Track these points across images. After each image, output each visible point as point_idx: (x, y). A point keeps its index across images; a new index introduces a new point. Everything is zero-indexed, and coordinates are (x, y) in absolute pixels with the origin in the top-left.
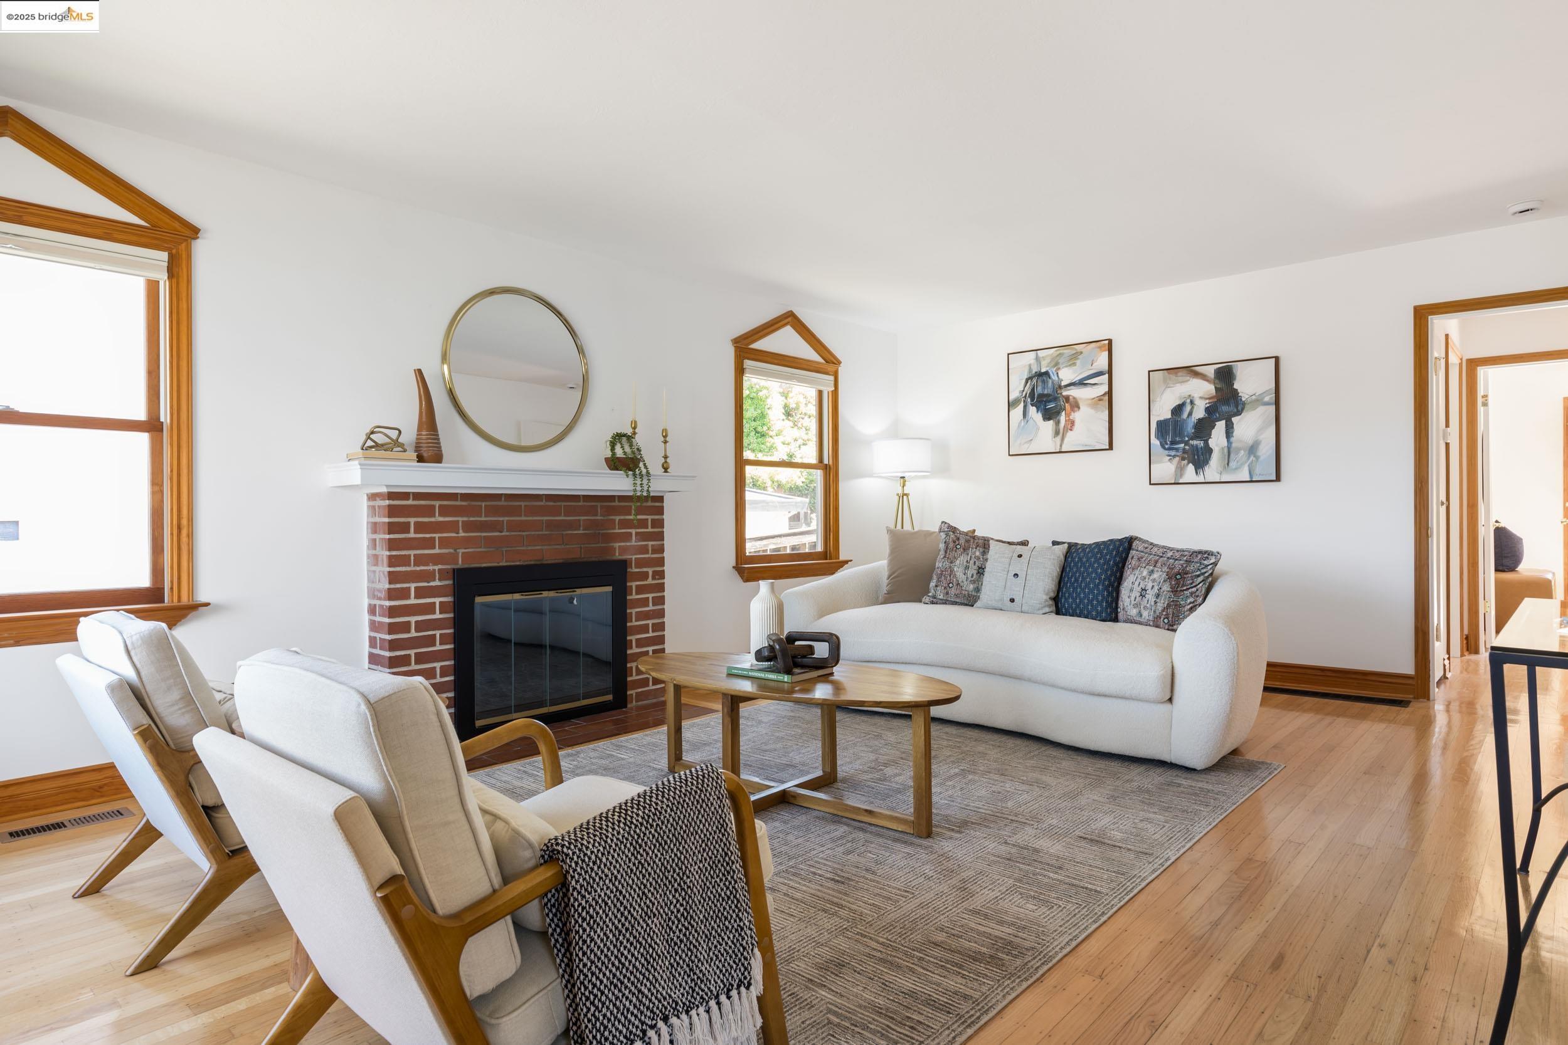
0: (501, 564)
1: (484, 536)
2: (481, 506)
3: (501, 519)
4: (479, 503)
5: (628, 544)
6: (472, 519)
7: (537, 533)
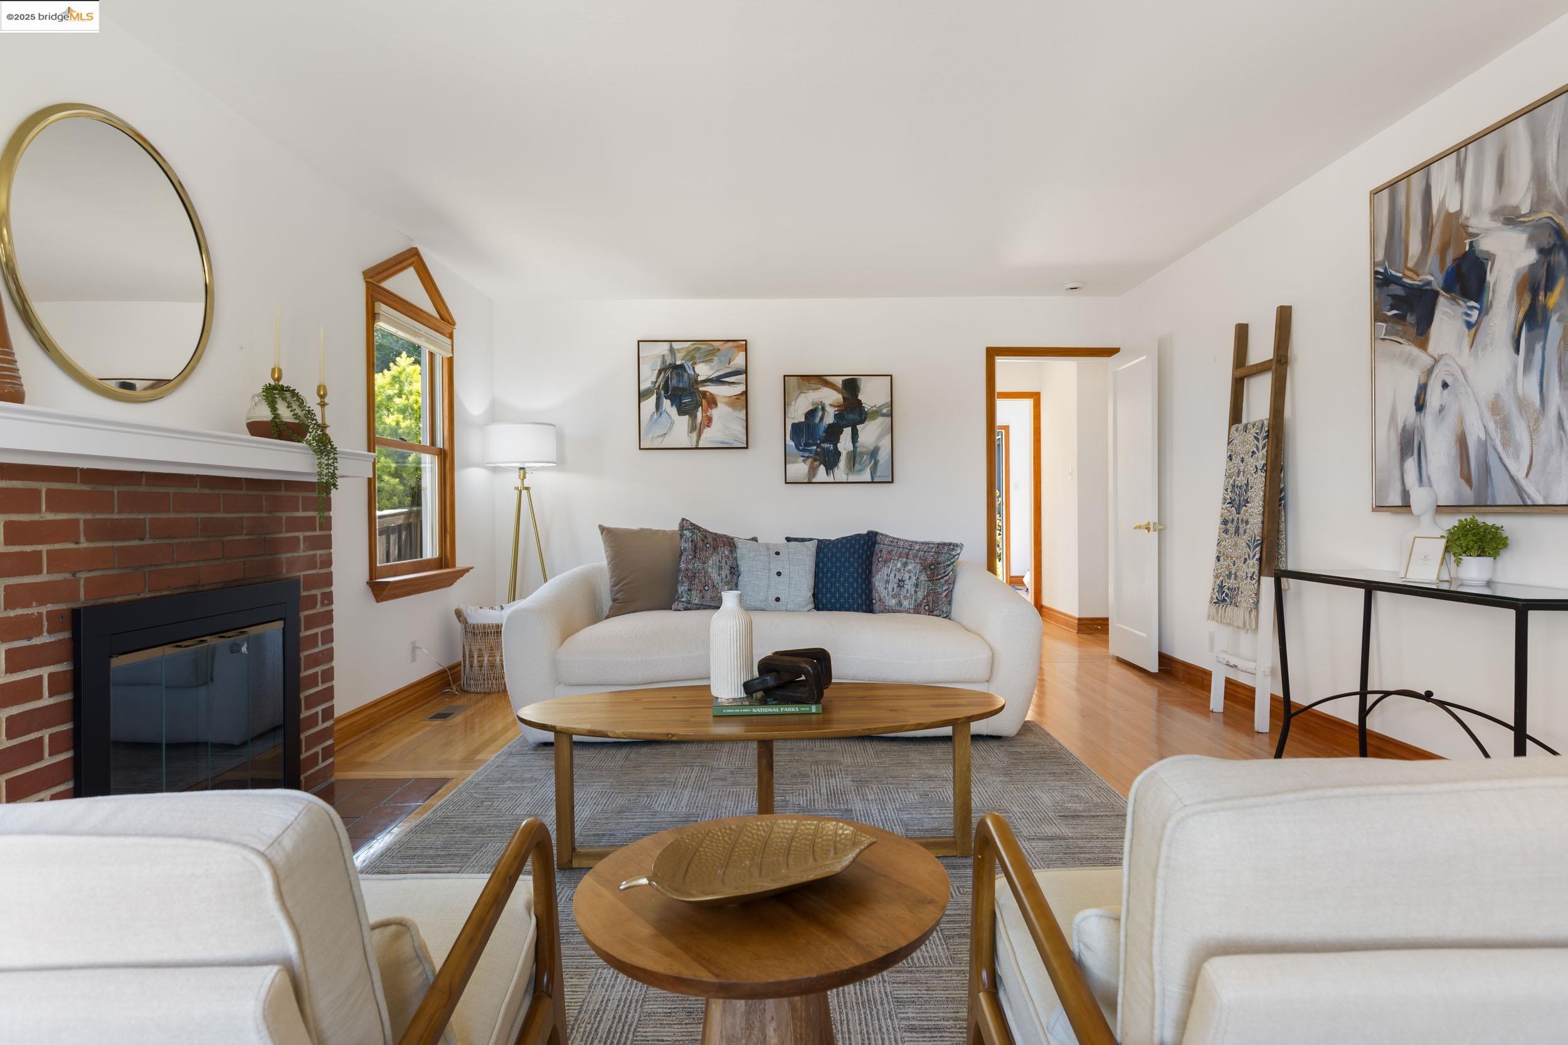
0: (142, 596)
1: (118, 547)
2: (112, 493)
3: (141, 516)
4: (108, 488)
5: (296, 555)
6: (99, 516)
7: (190, 540)
